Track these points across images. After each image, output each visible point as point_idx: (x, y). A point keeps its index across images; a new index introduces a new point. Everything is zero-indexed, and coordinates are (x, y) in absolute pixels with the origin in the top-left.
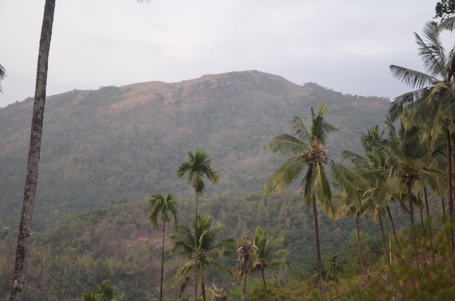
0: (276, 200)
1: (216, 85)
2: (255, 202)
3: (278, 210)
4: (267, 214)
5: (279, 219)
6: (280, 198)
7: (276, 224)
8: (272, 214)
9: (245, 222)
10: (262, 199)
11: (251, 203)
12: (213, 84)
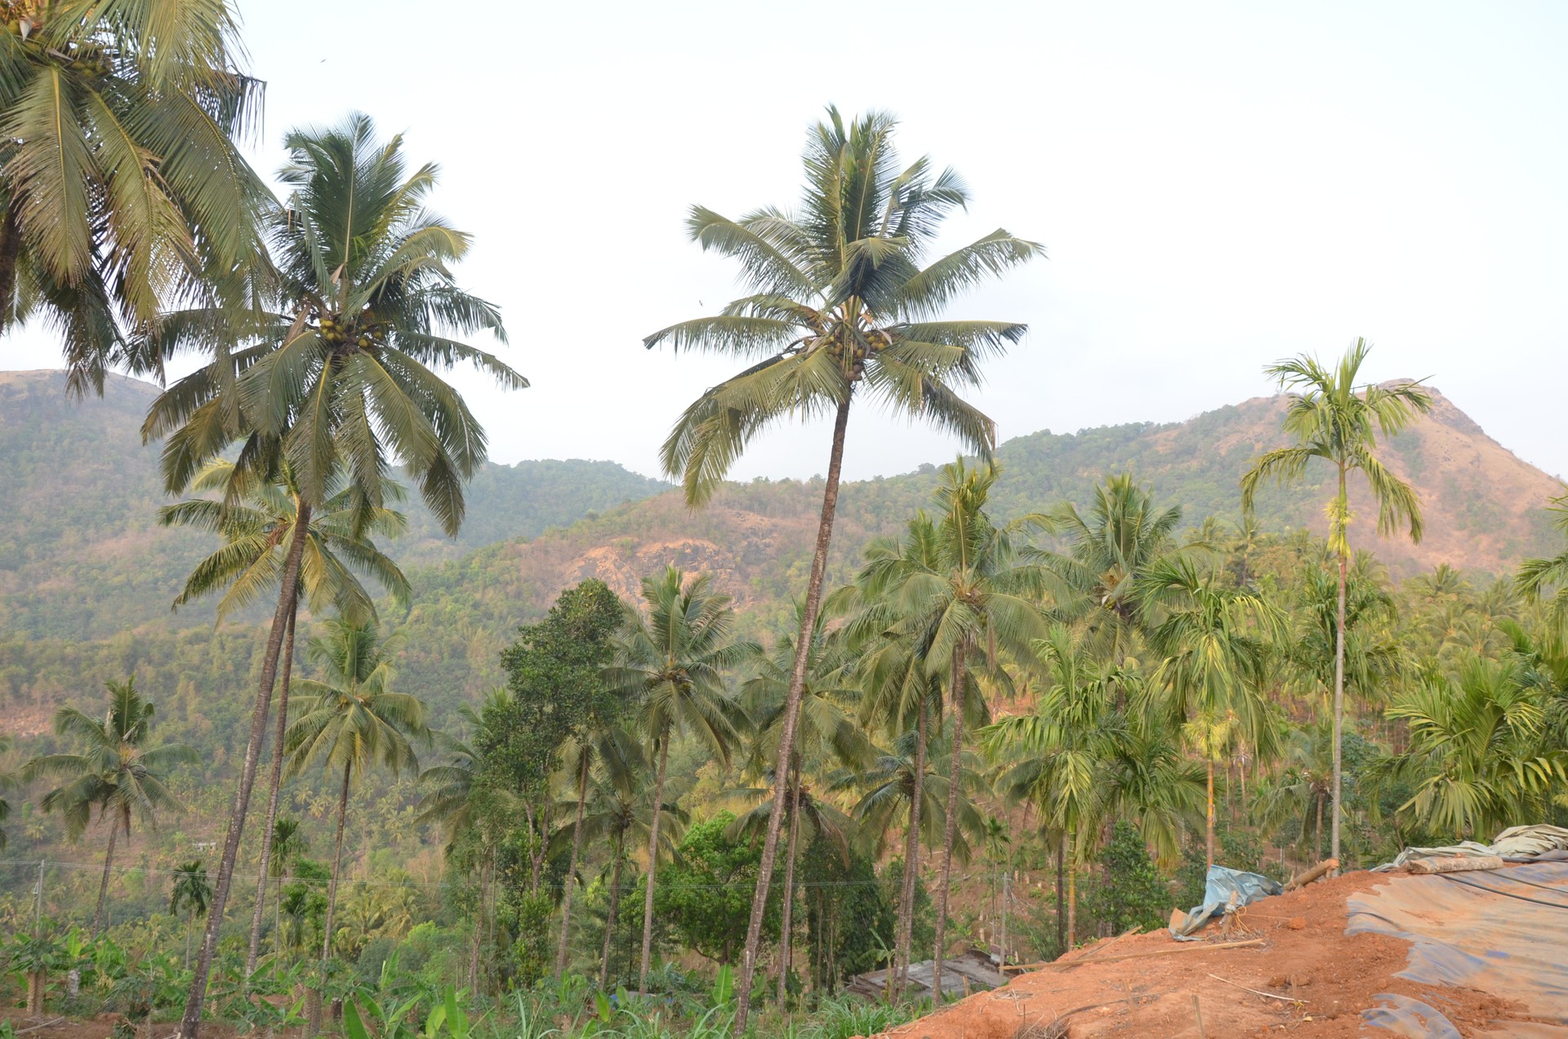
0: (241, 641)
1: (25, 395)
2: (202, 645)
3: (247, 659)
4: (230, 667)
5: (251, 675)
6: (244, 636)
7: (246, 684)
8: (238, 667)
9: (192, 683)
10: (215, 641)
11: (196, 647)
12: (20, 392)
